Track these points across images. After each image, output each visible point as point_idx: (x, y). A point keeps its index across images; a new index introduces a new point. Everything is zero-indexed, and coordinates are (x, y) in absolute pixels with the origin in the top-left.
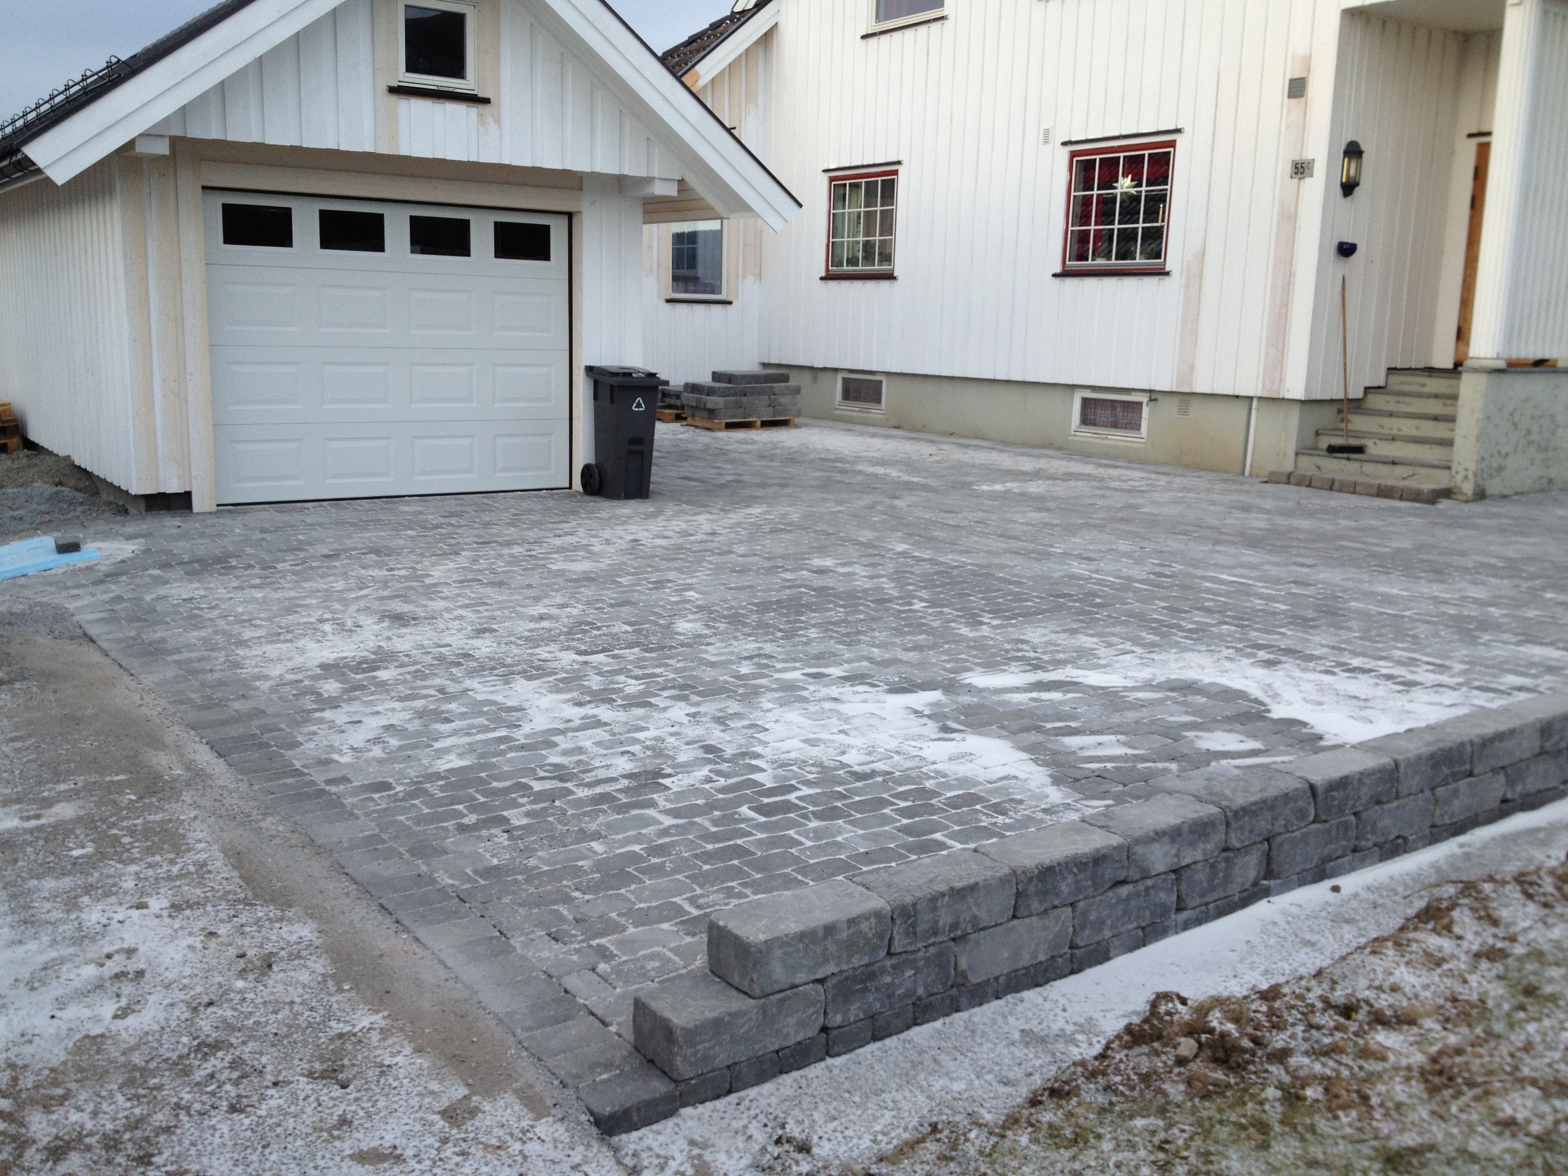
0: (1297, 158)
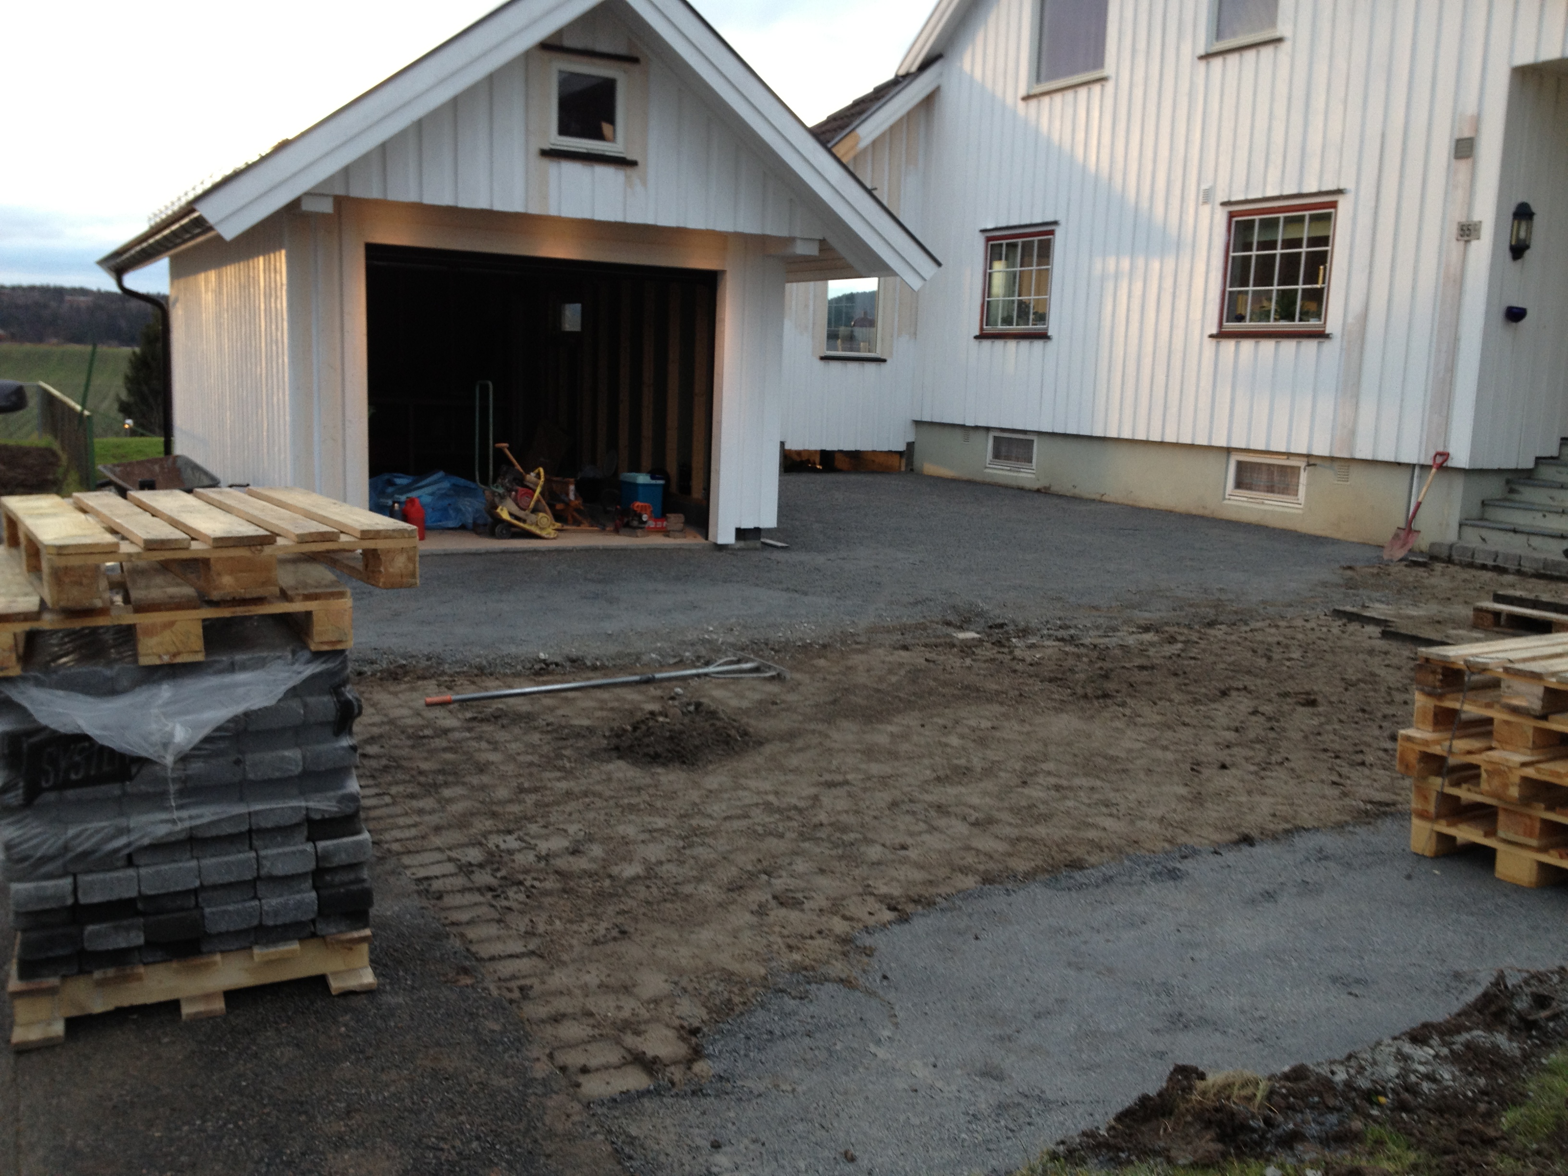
0: (1463, 220)
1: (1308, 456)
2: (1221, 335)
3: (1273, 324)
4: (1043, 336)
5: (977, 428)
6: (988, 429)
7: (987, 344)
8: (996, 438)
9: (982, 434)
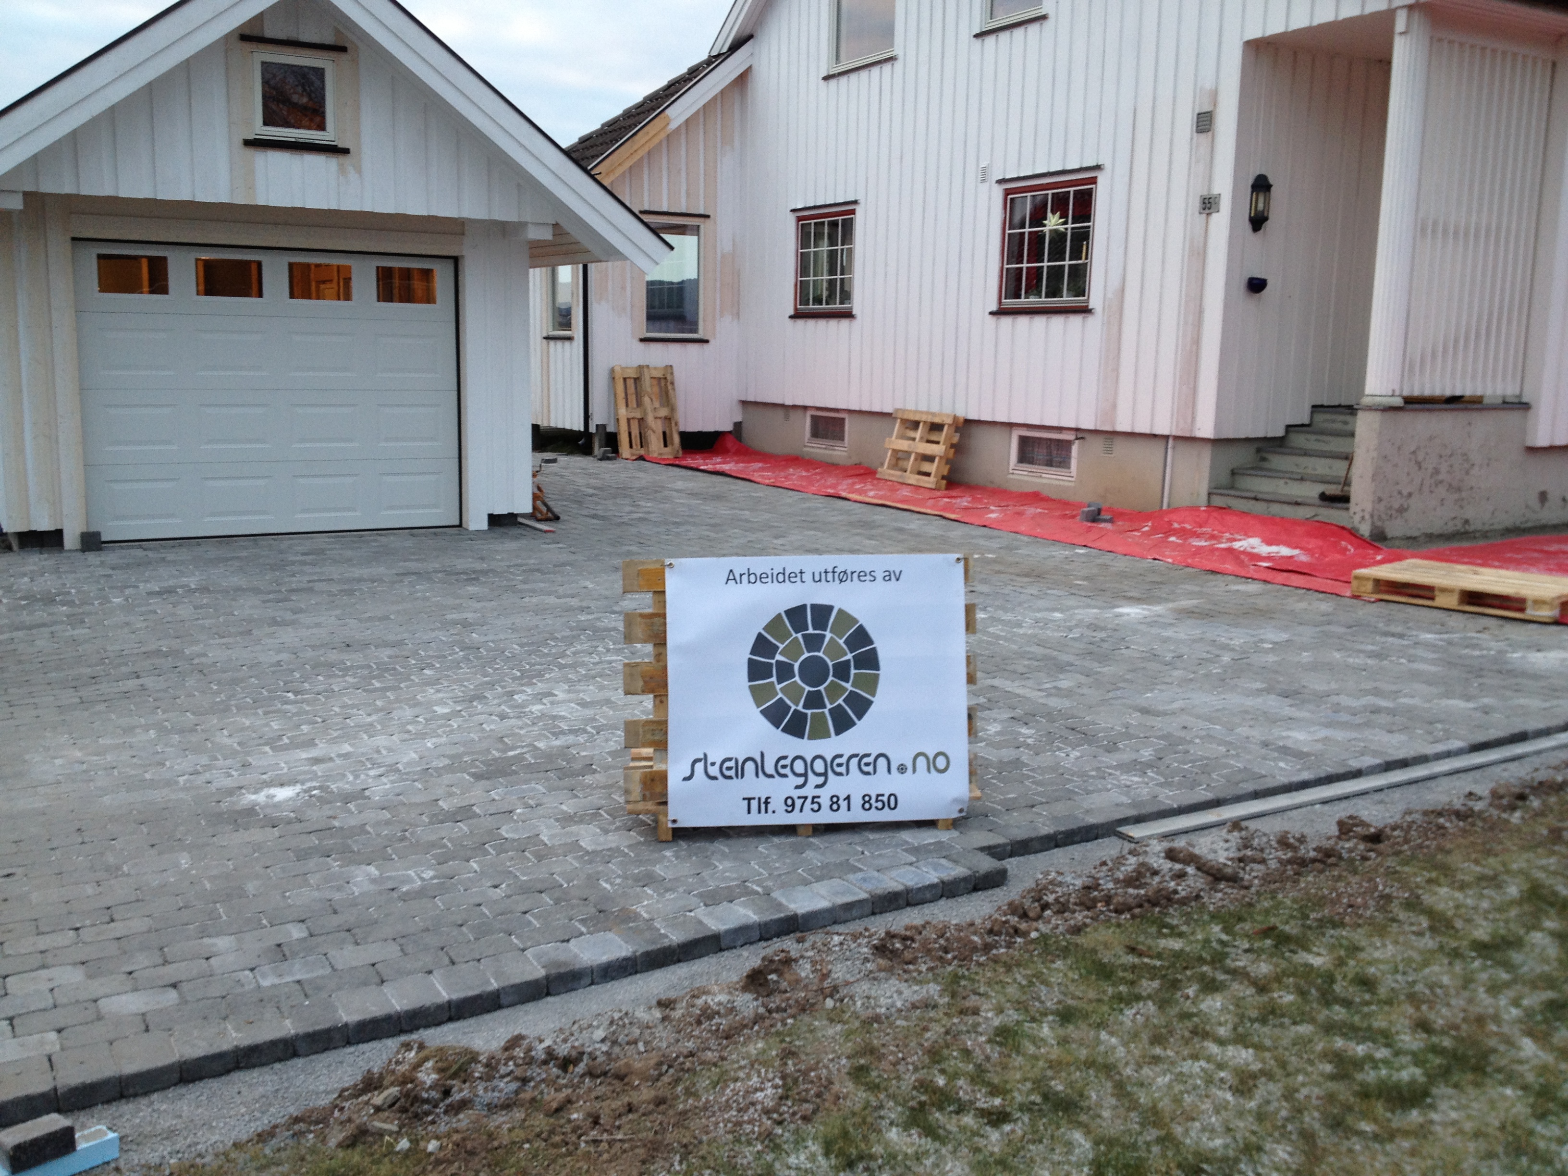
0: (1205, 193)
1: (1077, 430)
2: (1000, 312)
3: (1043, 301)
4: (848, 315)
5: (795, 407)
6: (805, 408)
7: (800, 323)
8: (813, 417)
9: (800, 413)
